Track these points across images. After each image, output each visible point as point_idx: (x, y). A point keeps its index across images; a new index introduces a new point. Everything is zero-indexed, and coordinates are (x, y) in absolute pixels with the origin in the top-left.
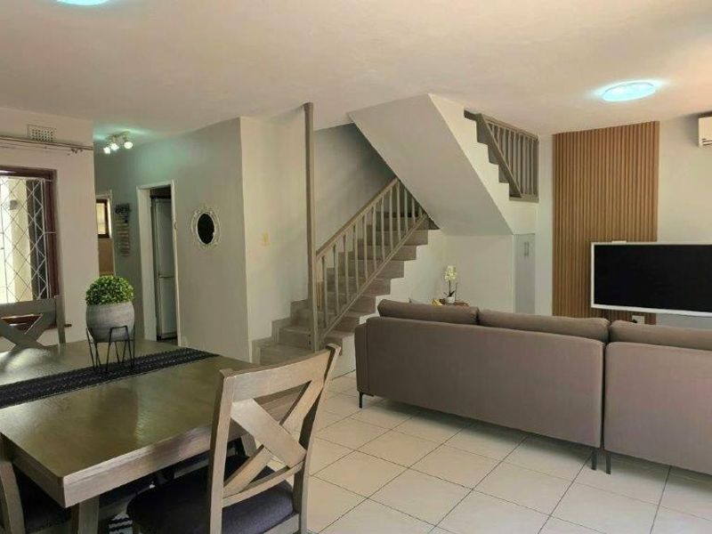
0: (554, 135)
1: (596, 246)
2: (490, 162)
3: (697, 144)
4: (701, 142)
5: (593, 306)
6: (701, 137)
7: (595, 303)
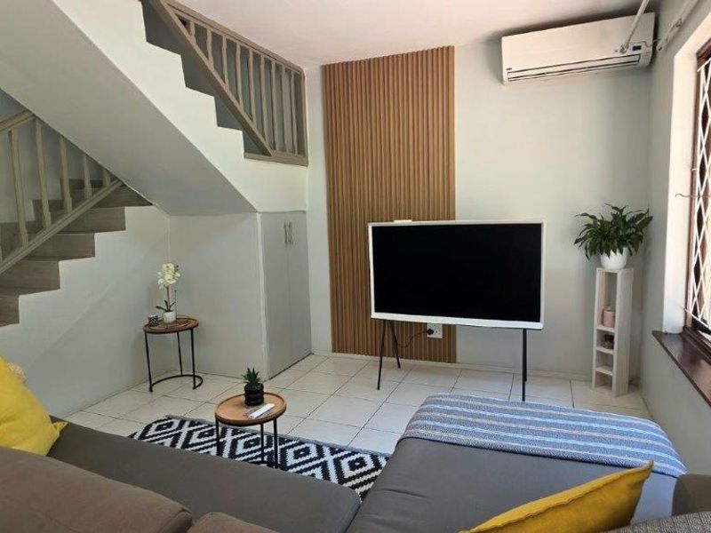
0: (322, 66)
1: (373, 228)
2: (187, 86)
3: (501, 80)
4: (505, 75)
5: (375, 315)
6: (505, 66)
7: (377, 311)
